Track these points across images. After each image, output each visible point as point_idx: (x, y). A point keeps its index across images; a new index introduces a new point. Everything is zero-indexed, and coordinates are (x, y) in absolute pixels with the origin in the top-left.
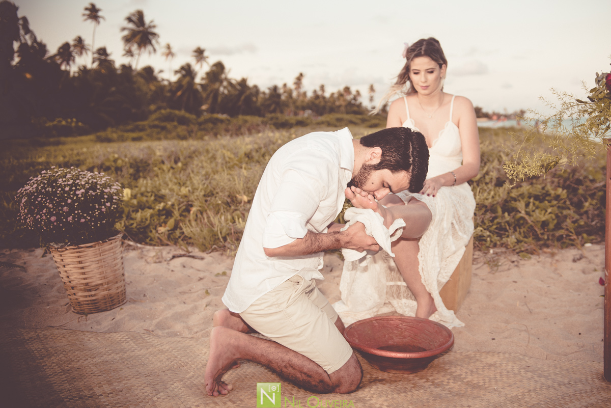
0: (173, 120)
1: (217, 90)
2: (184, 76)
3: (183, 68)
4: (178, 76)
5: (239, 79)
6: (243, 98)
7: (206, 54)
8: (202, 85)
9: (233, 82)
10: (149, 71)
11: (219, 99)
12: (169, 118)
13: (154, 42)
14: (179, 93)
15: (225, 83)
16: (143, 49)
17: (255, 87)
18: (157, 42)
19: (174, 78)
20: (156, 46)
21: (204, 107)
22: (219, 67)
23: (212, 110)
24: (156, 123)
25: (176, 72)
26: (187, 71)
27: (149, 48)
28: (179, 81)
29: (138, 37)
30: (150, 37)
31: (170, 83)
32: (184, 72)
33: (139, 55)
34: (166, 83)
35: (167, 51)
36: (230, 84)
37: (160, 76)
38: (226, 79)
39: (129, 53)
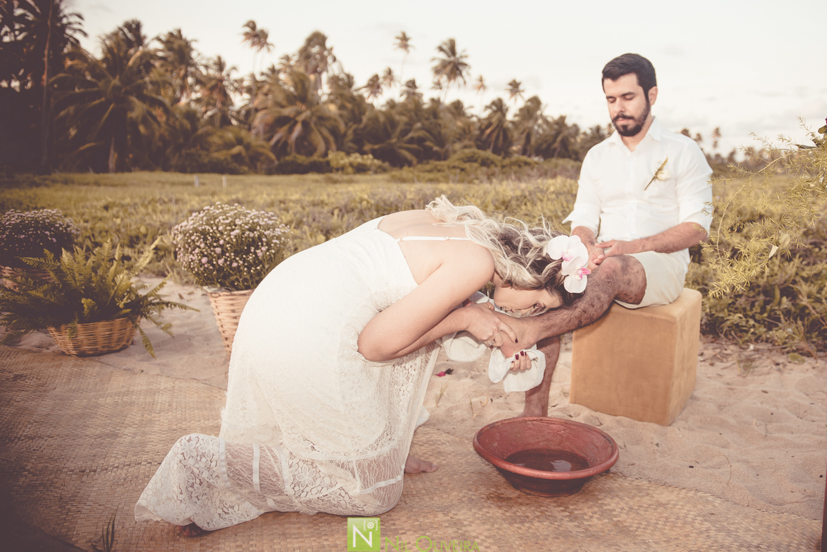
0: (475, 161)
1: (531, 129)
2: (495, 112)
3: (493, 103)
4: (489, 112)
5: (556, 117)
6: (559, 139)
7: (521, 87)
8: (513, 122)
9: (550, 119)
10: (457, 107)
11: (533, 140)
12: (471, 159)
13: (464, 73)
14: (488, 131)
15: (540, 121)
16: (452, 81)
17: (575, 126)
18: (468, 74)
19: (485, 114)
20: (467, 78)
21: (514, 148)
22: (535, 102)
23: (524, 152)
24: (457, 163)
25: (487, 107)
26: (499, 106)
27: (459, 79)
28: (490, 117)
29: (449, 68)
30: (461, 68)
31: (479, 120)
32: (494, 108)
33: (448, 87)
34: (474, 119)
35: (479, 84)
36: (546, 121)
37: (469, 112)
38: (541, 115)
39: (438, 85)
